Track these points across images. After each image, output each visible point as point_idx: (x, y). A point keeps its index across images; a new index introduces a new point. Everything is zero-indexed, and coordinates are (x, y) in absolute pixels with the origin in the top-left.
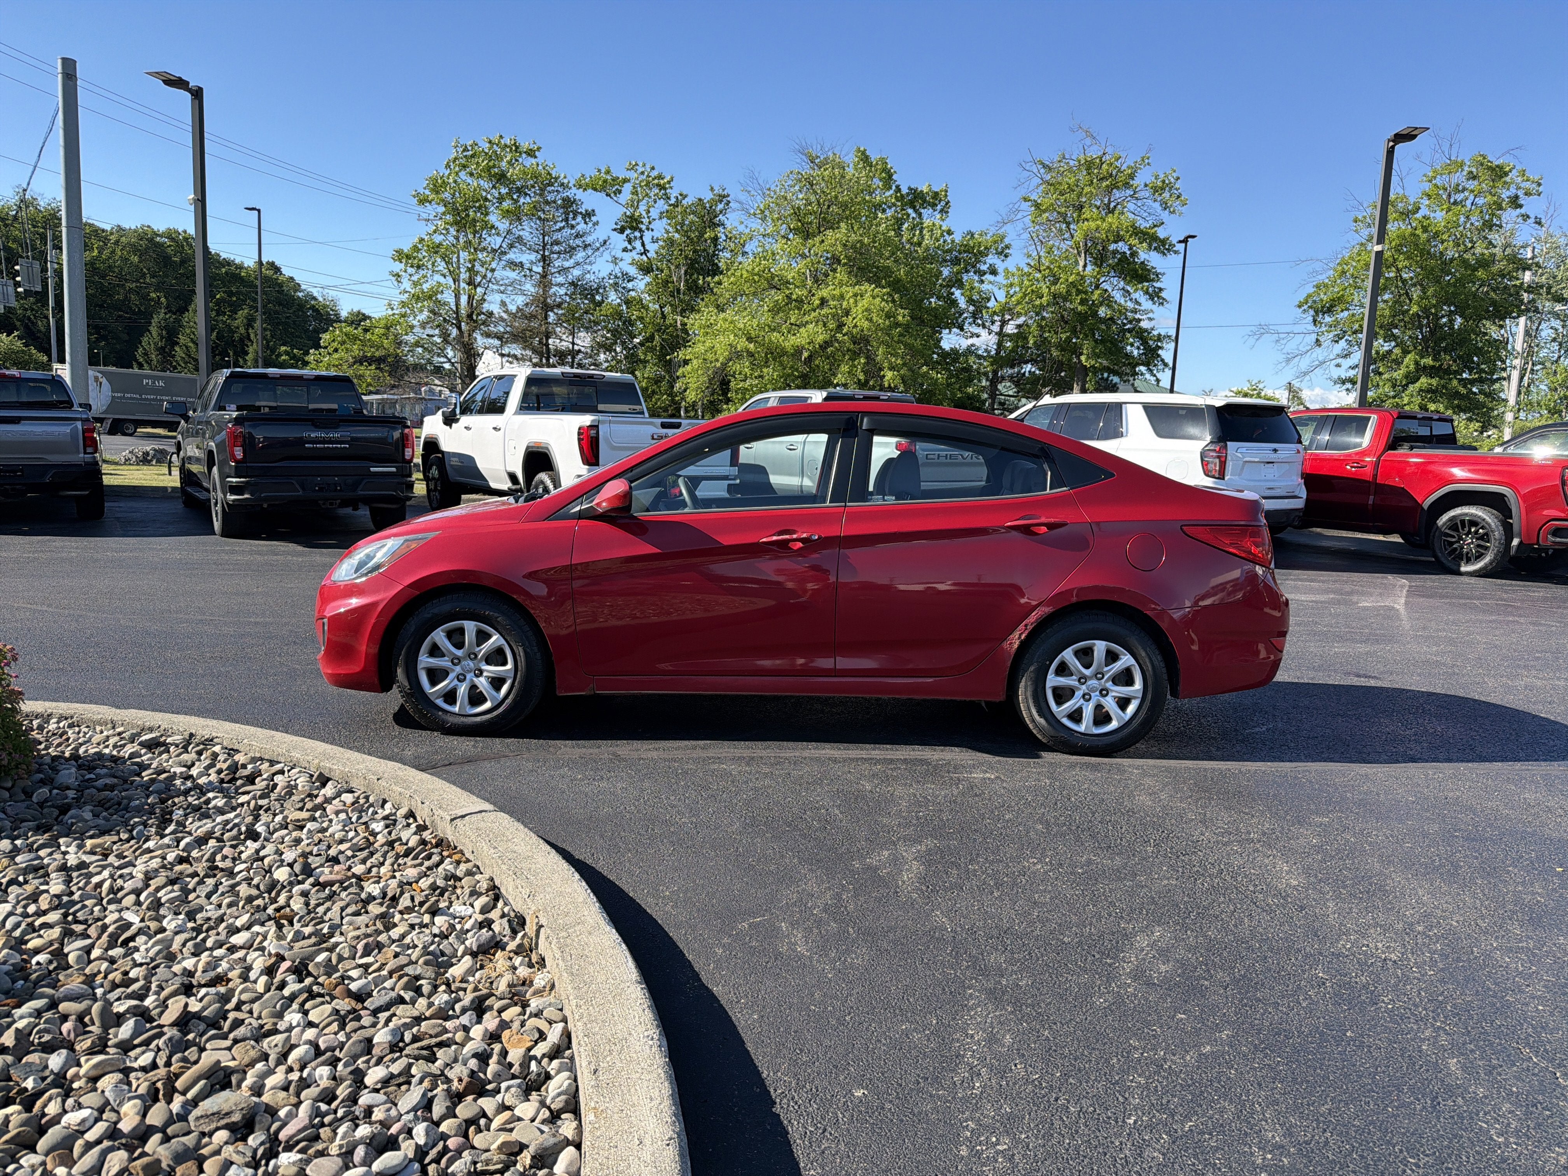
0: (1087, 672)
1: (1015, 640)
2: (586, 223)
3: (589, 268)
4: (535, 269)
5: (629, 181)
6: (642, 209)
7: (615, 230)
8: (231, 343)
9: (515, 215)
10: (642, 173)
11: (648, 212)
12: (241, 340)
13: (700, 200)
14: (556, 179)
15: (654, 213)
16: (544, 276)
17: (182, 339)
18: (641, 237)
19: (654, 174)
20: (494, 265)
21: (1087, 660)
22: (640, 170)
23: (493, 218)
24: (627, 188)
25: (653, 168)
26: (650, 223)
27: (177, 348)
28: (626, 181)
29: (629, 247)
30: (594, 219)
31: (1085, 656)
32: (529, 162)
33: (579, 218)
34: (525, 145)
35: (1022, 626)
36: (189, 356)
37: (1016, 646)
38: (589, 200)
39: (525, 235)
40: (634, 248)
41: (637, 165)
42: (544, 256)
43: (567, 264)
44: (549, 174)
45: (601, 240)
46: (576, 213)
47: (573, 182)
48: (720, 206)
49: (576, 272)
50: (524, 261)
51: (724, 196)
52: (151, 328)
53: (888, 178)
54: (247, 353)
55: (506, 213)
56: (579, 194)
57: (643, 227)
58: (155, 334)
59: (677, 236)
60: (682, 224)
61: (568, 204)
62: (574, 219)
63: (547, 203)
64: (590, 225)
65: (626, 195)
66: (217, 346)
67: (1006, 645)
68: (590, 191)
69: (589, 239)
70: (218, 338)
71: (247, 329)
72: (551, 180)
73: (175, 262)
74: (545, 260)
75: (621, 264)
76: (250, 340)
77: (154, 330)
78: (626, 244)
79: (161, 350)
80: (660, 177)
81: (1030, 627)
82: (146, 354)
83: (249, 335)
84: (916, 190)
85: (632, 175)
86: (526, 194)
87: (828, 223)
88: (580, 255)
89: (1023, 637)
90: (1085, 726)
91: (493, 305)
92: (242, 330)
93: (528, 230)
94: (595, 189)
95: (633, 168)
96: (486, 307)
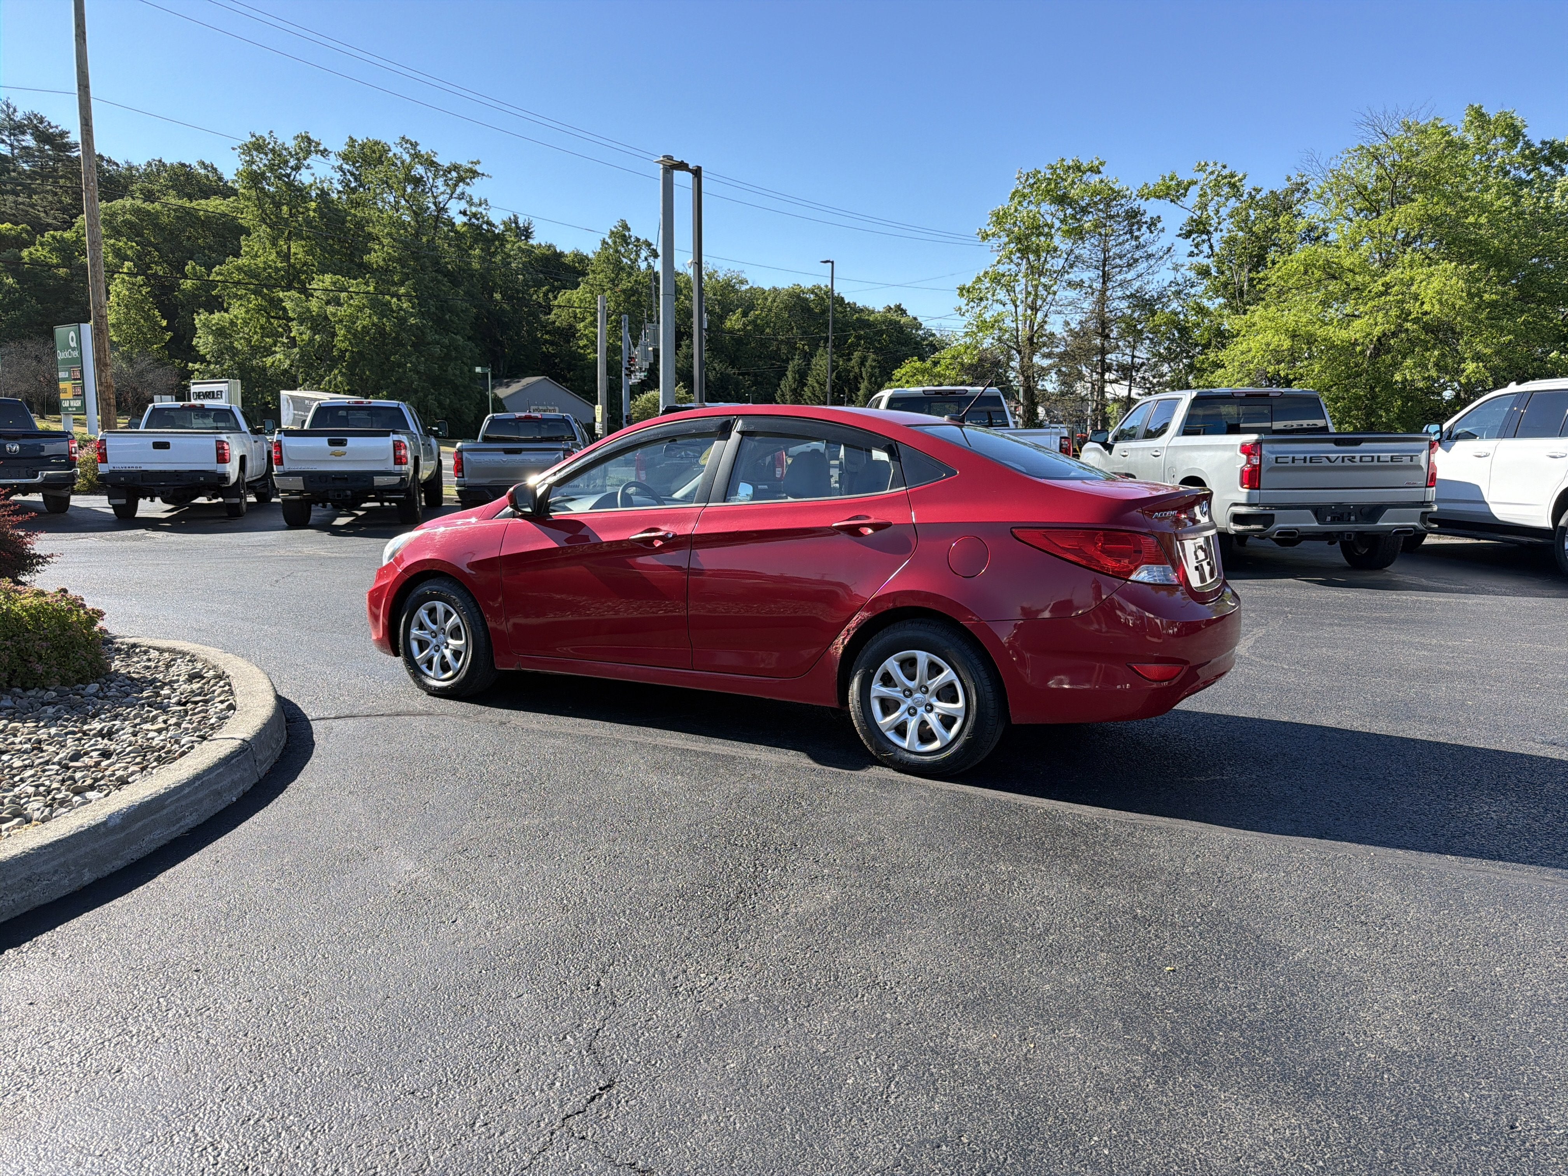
0: (911, 684)
1: (840, 644)
2: (1151, 232)
3: (1151, 277)
4: (1095, 285)
5: (1196, 183)
6: (1211, 210)
7: (1180, 235)
8: (847, 381)
9: (1077, 234)
10: (1212, 173)
11: (1218, 211)
12: (856, 378)
13: (1272, 192)
14: (1119, 192)
15: (1224, 212)
16: (1103, 292)
17: (810, 380)
18: (1209, 240)
19: (1226, 172)
20: (1055, 288)
21: (910, 671)
22: (1210, 169)
23: (1057, 241)
24: (1194, 191)
25: (1224, 167)
26: (1219, 223)
27: (806, 389)
28: (1193, 183)
29: (1196, 251)
30: (1160, 226)
31: (908, 666)
32: (1095, 179)
33: (1144, 228)
34: (1085, 165)
35: (844, 632)
36: (814, 395)
37: (840, 651)
38: (1151, 208)
39: (1085, 253)
40: (1202, 252)
41: (1206, 164)
42: (1104, 272)
43: (1129, 276)
44: (1111, 188)
45: (1165, 248)
46: (1140, 224)
47: (1135, 193)
48: (1298, 195)
49: (1136, 284)
50: (1085, 279)
51: (1302, 184)
52: (787, 373)
53: (1514, 134)
54: (859, 390)
55: (1068, 233)
56: (1143, 205)
57: (1212, 229)
58: (790, 377)
59: (1241, 234)
60: (1246, 221)
61: (1133, 216)
62: (1139, 230)
63: (1111, 217)
64: (1156, 233)
65: (1192, 198)
66: (836, 384)
67: (832, 650)
68: (1152, 199)
69: (1151, 249)
70: (837, 378)
71: (860, 368)
72: (1117, 195)
73: (816, 313)
74: (1106, 278)
75: (1182, 270)
76: (862, 378)
77: (789, 374)
78: (1193, 249)
79: (794, 391)
80: (1232, 176)
81: (852, 632)
82: (783, 395)
83: (861, 374)
84: (1552, 144)
85: (1202, 176)
86: (1089, 213)
87: (1400, 198)
88: (1142, 266)
89: (846, 642)
90: (910, 742)
91: (1056, 326)
92: (857, 370)
93: (1087, 249)
94: (1159, 197)
95: (1201, 169)
96: (1048, 328)
